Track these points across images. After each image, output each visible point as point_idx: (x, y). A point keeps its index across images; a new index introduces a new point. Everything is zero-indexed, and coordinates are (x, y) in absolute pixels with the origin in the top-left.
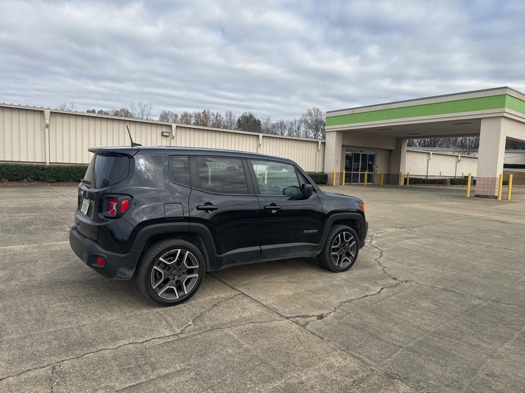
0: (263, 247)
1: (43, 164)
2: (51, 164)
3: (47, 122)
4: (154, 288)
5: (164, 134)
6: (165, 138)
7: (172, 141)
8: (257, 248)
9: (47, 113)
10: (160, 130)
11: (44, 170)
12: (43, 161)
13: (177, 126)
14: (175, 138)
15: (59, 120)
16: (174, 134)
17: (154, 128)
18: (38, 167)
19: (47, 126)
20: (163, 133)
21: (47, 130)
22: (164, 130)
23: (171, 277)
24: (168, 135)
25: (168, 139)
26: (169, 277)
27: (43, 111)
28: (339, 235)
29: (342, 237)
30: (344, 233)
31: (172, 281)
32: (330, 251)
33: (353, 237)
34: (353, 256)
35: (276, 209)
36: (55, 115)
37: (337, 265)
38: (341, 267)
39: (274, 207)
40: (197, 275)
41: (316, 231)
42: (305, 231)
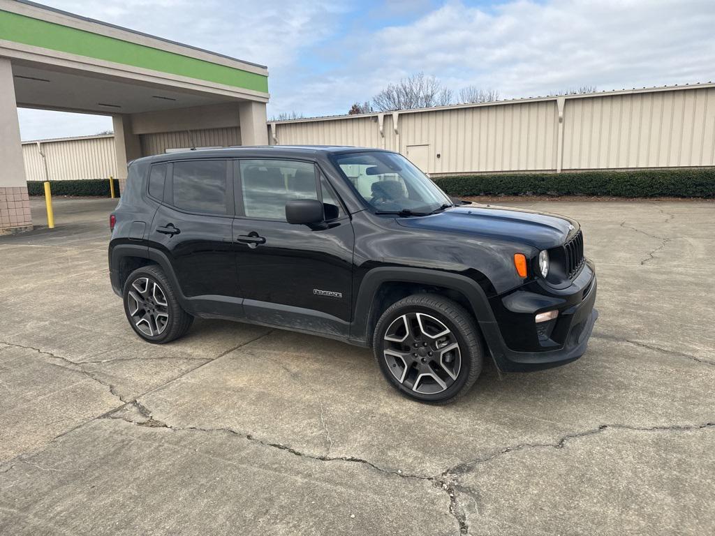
0: (248, 302)
1: (554, 172)
2: (563, 172)
3: (561, 114)
4: (132, 315)
9: (561, 102)
11: (543, 180)
12: (554, 169)
18: (536, 178)
19: (561, 120)
21: (561, 125)
26: (144, 307)
27: (556, 101)
28: (404, 317)
29: (413, 322)
30: (418, 315)
31: (147, 314)
32: (382, 345)
33: (448, 331)
34: (454, 378)
35: (257, 243)
36: (571, 102)
37: (401, 381)
38: (414, 389)
39: (254, 238)
40: (167, 316)
41: (341, 295)
42: (316, 290)
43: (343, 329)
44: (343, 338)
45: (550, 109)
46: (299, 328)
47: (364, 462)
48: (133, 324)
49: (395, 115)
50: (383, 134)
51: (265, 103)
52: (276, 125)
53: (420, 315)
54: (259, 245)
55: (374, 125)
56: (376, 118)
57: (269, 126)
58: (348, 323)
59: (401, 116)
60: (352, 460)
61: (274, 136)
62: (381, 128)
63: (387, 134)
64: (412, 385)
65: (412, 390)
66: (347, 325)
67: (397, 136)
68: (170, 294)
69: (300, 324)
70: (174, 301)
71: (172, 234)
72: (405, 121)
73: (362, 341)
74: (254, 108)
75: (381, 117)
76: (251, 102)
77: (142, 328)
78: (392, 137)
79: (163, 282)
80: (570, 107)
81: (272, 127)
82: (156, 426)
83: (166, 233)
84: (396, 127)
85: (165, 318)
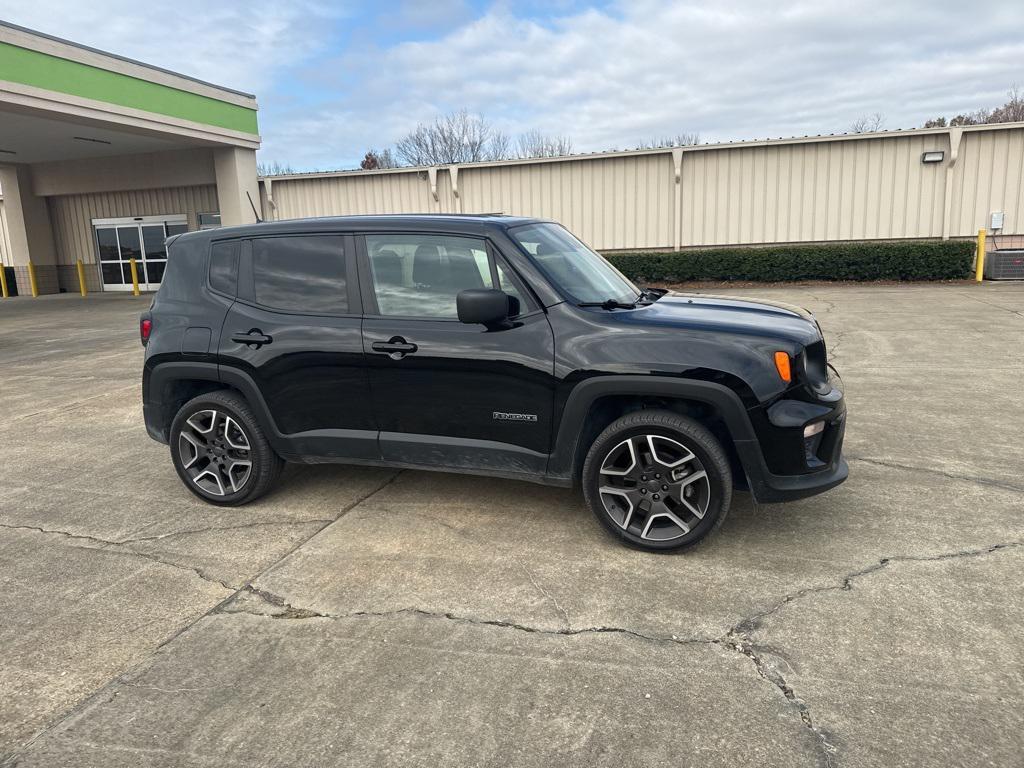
0: (386, 436)
1: (671, 251)
2: (683, 250)
3: (678, 172)
4: (186, 467)
5: (927, 159)
6: (932, 166)
7: (950, 172)
8: (371, 435)
9: (678, 155)
10: (916, 151)
11: (659, 261)
12: (671, 245)
13: (965, 133)
14: (959, 165)
15: (698, 165)
16: (954, 154)
17: (902, 150)
18: (649, 258)
19: (678, 180)
20: (925, 155)
21: (678, 187)
22: (930, 147)
23: (212, 457)
24: (939, 158)
25: (940, 168)
26: (207, 454)
27: (671, 154)
28: (629, 441)
29: (642, 447)
30: (649, 438)
31: (212, 464)
32: (596, 480)
33: (692, 456)
34: (700, 516)
35: (403, 352)
36: (691, 156)
37: (625, 527)
38: (643, 536)
39: (398, 345)
40: (249, 464)
41: (535, 418)
42: (497, 414)
43: (537, 464)
44: (535, 477)
45: (664, 164)
46: (467, 468)
47: (621, 631)
48: (189, 479)
49: (454, 170)
50: (436, 198)
51: (254, 150)
52: (273, 182)
53: (653, 438)
54: (407, 354)
55: (422, 184)
56: (425, 174)
57: (261, 184)
58: (545, 456)
59: (461, 171)
60: (604, 630)
61: (270, 198)
62: (434, 188)
63: (442, 197)
64: (640, 530)
65: (640, 537)
66: (544, 458)
67: (458, 201)
68: (255, 432)
69: (471, 461)
70: (261, 442)
71: (259, 344)
72: (468, 179)
73: (565, 478)
74: (238, 156)
75: (432, 173)
76: (232, 148)
77: (204, 486)
78: (450, 201)
79: (243, 414)
80: (690, 163)
81: (266, 184)
82: (305, 617)
83: (249, 343)
84: (455, 187)
85: (245, 468)
